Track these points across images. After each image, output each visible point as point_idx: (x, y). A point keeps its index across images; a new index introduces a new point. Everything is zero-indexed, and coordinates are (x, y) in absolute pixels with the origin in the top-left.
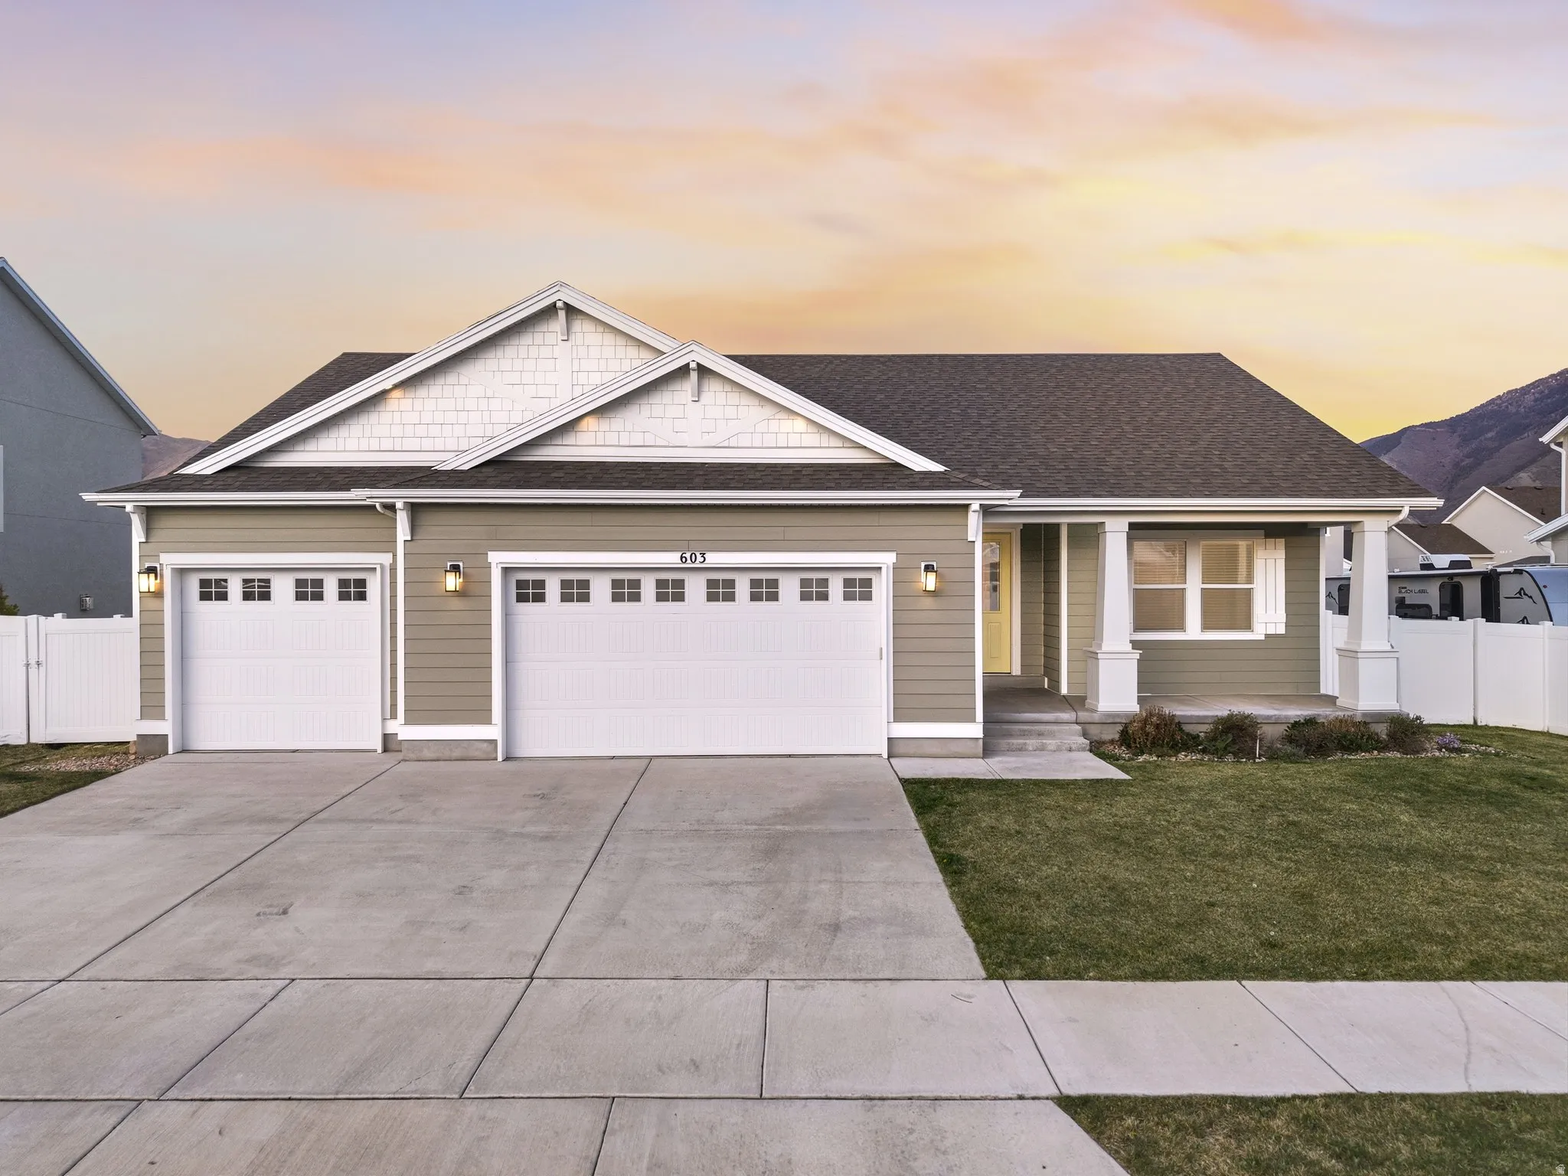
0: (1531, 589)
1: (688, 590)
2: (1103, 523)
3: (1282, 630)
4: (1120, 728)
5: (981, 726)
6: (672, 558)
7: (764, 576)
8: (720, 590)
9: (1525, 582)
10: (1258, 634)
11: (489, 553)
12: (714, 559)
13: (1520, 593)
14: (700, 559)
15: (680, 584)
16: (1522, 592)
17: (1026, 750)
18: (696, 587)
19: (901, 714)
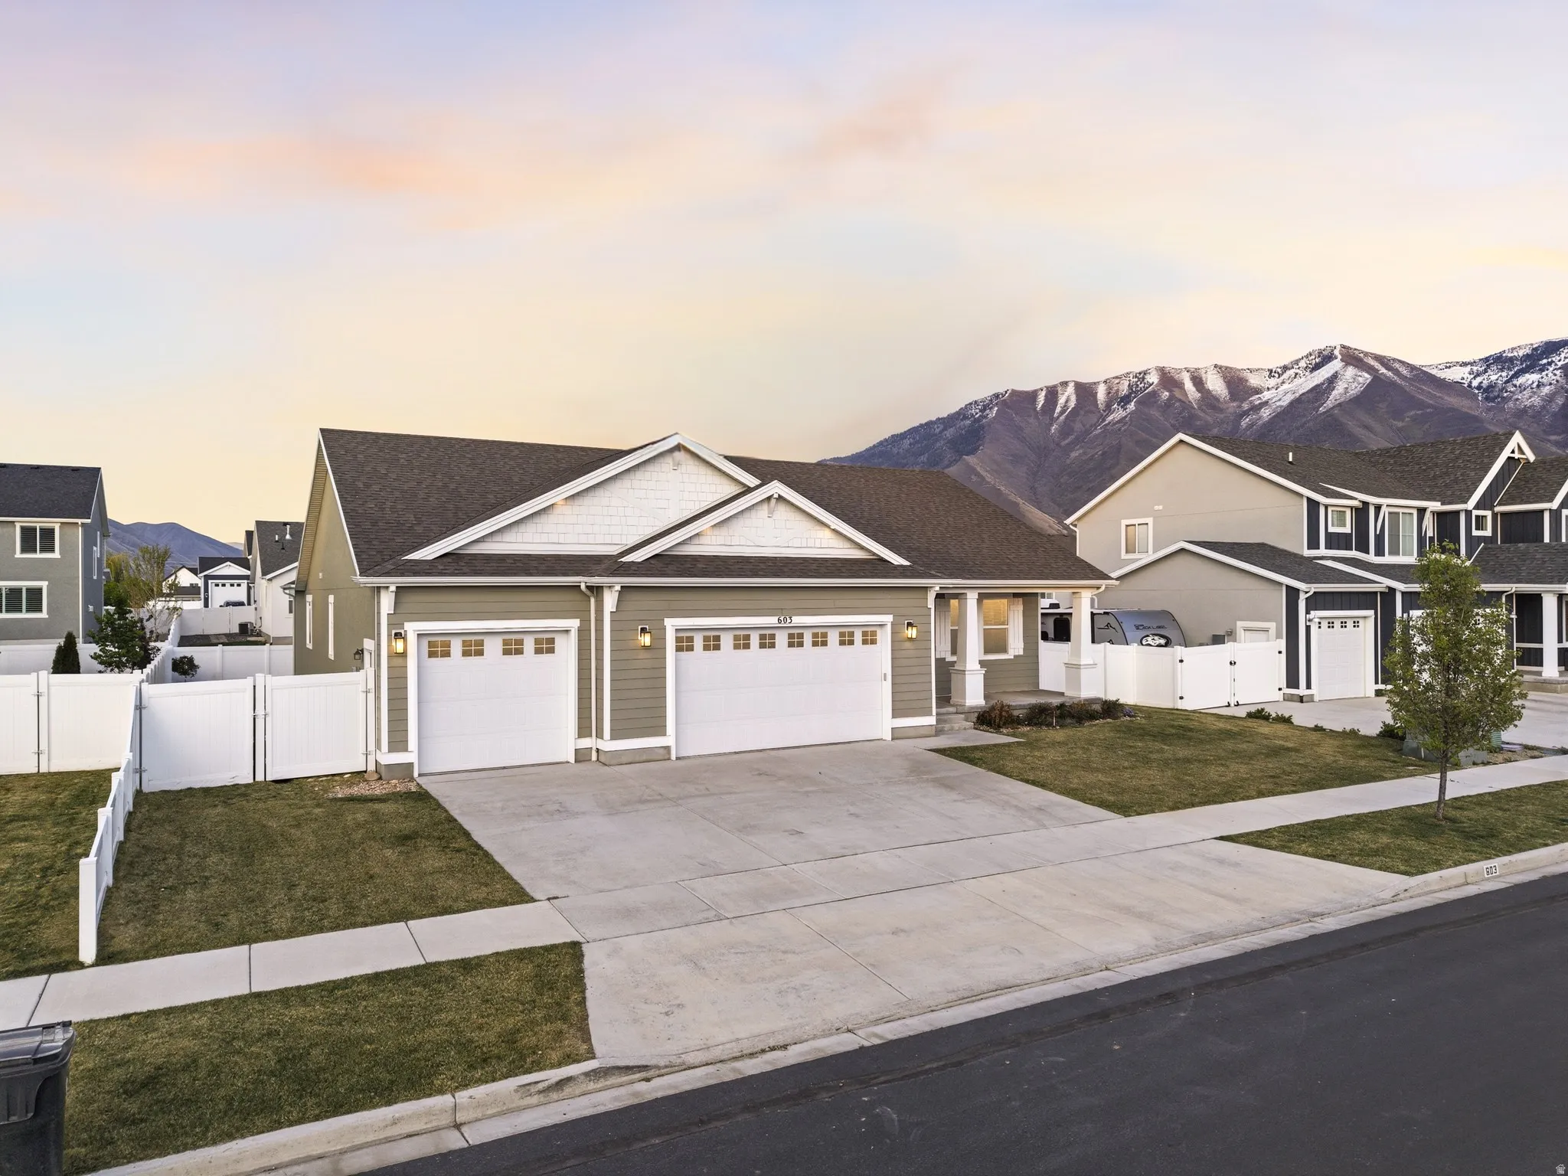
0: (1114, 623)
1: (777, 641)
2: (966, 594)
3: (1021, 653)
4: (976, 715)
5: (935, 717)
6: (772, 620)
7: (820, 631)
8: (796, 641)
9: (1111, 620)
10: (1010, 656)
11: (665, 619)
12: (797, 620)
13: (1107, 626)
14: (789, 621)
15: (773, 637)
16: (1108, 625)
17: (944, 731)
18: (782, 639)
19: (896, 713)
